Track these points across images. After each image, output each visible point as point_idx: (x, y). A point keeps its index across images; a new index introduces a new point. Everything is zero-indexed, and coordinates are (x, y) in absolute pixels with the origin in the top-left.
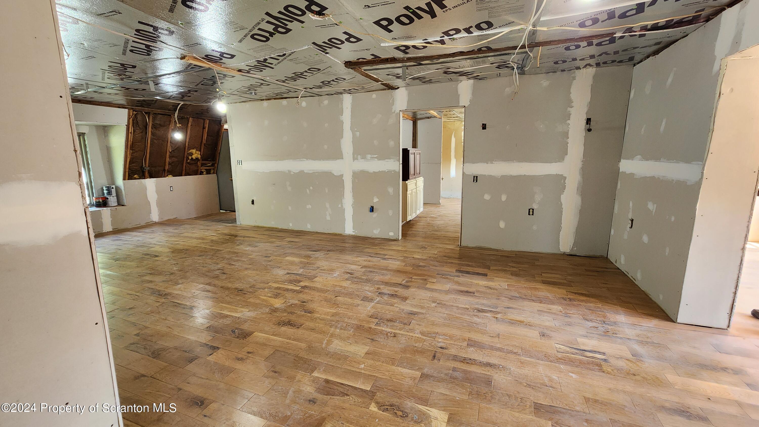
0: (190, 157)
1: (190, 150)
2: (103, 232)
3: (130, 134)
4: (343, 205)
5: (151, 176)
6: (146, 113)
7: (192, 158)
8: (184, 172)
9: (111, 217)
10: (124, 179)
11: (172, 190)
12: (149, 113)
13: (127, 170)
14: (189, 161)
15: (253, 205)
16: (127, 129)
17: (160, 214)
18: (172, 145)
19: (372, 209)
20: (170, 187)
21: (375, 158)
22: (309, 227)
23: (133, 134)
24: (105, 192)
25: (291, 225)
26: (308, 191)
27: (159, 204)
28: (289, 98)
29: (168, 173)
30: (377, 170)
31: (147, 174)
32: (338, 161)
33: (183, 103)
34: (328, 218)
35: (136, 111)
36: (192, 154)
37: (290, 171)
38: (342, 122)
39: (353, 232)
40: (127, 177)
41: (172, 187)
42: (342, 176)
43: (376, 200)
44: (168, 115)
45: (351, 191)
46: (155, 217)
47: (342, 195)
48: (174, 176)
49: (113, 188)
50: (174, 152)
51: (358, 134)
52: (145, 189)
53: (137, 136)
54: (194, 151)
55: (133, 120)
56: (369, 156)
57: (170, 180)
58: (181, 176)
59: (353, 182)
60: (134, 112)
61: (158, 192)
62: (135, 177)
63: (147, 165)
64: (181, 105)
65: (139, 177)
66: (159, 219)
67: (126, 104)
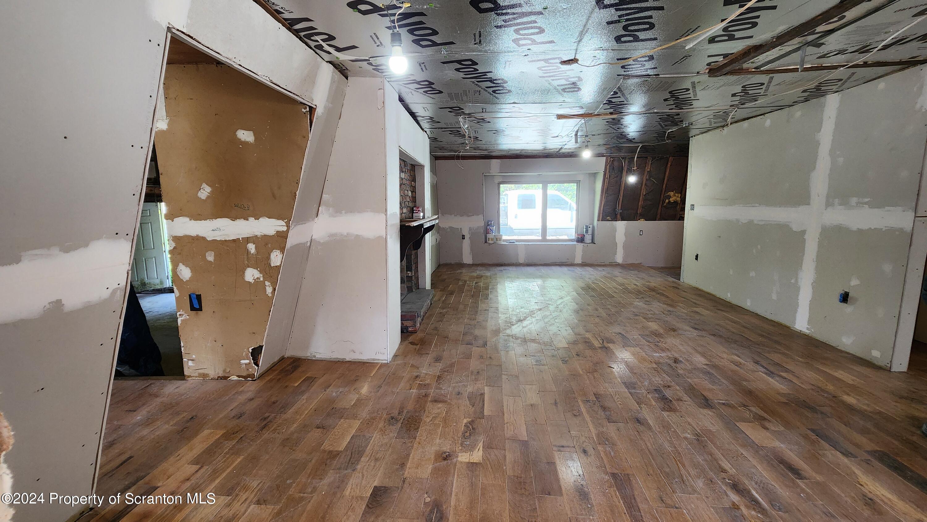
0: (667, 201)
1: (668, 192)
2: (575, 263)
3: (606, 179)
4: (799, 280)
5: (623, 219)
6: (623, 158)
7: (669, 201)
8: (658, 216)
9: (582, 252)
10: (598, 220)
11: (641, 234)
12: (626, 158)
13: (602, 212)
14: (665, 204)
15: (696, 261)
16: (604, 175)
17: (624, 258)
18: (647, 188)
19: (845, 298)
20: (640, 231)
21: (866, 203)
22: (748, 304)
23: (609, 179)
24: (585, 230)
25: (729, 295)
26: (754, 251)
27: (626, 247)
28: (752, 117)
29: (641, 217)
30: (865, 227)
31: (619, 216)
32: (802, 208)
33: (641, 145)
34: (774, 297)
35: (613, 158)
36: (669, 197)
37: (738, 220)
38: (818, 144)
39: (808, 329)
40: (601, 219)
41: (642, 231)
42: (804, 232)
43: (854, 282)
44: (645, 157)
45: (815, 260)
46: (619, 258)
47: (798, 264)
48: (646, 220)
49: (590, 227)
50: (648, 195)
51: (841, 160)
52: (614, 230)
53: (612, 180)
54: (672, 194)
55: (610, 166)
56: (854, 200)
57: (641, 224)
58: (655, 220)
59: (821, 245)
60: (611, 159)
61: (626, 235)
62: (608, 219)
63: (620, 208)
64: (640, 147)
65: (611, 218)
66: (622, 261)
67: (605, 153)
